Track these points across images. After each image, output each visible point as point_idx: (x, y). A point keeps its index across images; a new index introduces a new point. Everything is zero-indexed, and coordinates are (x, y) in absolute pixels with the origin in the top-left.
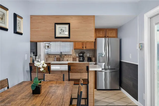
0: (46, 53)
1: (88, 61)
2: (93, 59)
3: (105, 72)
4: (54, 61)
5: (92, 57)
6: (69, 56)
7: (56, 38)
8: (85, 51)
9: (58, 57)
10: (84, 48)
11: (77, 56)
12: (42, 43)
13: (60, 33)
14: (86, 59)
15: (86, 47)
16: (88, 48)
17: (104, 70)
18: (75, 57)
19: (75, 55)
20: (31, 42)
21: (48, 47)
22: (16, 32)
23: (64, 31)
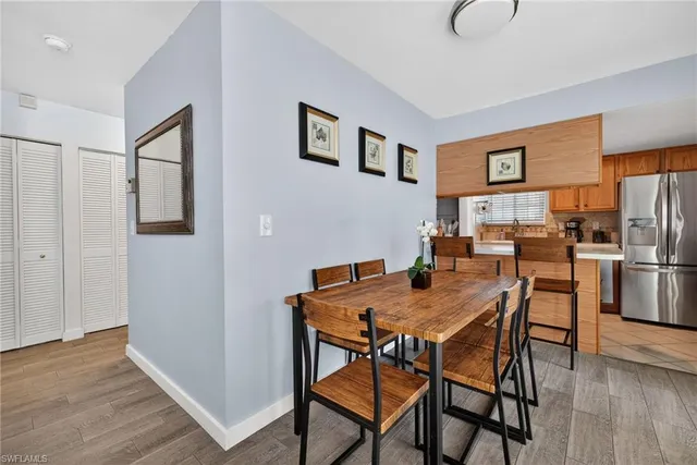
0: (479, 222)
1: (594, 242)
2: (613, 236)
3: (660, 274)
4: (500, 239)
5: (610, 230)
6: (539, 230)
7: (490, 184)
8: (584, 216)
9: (509, 230)
10: (582, 209)
11: (562, 227)
12: (469, 198)
13: (501, 172)
14: (588, 235)
15: (586, 206)
16: (593, 206)
17: (657, 267)
18: (555, 231)
19: (555, 226)
20: (438, 197)
21: (484, 209)
22: (401, 178)
23: (509, 167)
